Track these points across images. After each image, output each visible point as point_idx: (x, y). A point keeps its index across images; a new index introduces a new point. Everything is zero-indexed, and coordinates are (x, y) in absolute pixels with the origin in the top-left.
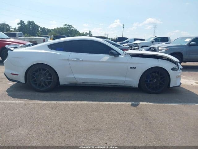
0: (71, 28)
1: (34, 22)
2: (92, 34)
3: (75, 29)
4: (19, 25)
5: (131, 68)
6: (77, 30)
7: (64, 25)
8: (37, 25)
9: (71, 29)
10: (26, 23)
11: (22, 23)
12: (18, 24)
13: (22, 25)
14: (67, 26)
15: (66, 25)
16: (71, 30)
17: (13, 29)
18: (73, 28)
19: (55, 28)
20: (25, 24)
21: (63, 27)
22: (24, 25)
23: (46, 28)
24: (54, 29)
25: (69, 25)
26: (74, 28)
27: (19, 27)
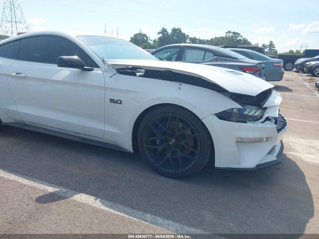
0: (238, 37)
1: (180, 29)
2: (274, 47)
3: (244, 39)
4: (160, 35)
5: (112, 101)
6: (247, 40)
7: (226, 33)
8: (184, 34)
9: (238, 39)
10: (170, 31)
11: (164, 31)
12: (159, 33)
13: (163, 35)
14: (231, 35)
15: (229, 32)
16: (238, 41)
17: (152, 41)
18: (240, 38)
19: (212, 38)
20: (168, 33)
21: (224, 36)
22: (166, 35)
23: (197, 38)
24: (210, 39)
25: (234, 33)
26: (242, 37)
27: (159, 38)
